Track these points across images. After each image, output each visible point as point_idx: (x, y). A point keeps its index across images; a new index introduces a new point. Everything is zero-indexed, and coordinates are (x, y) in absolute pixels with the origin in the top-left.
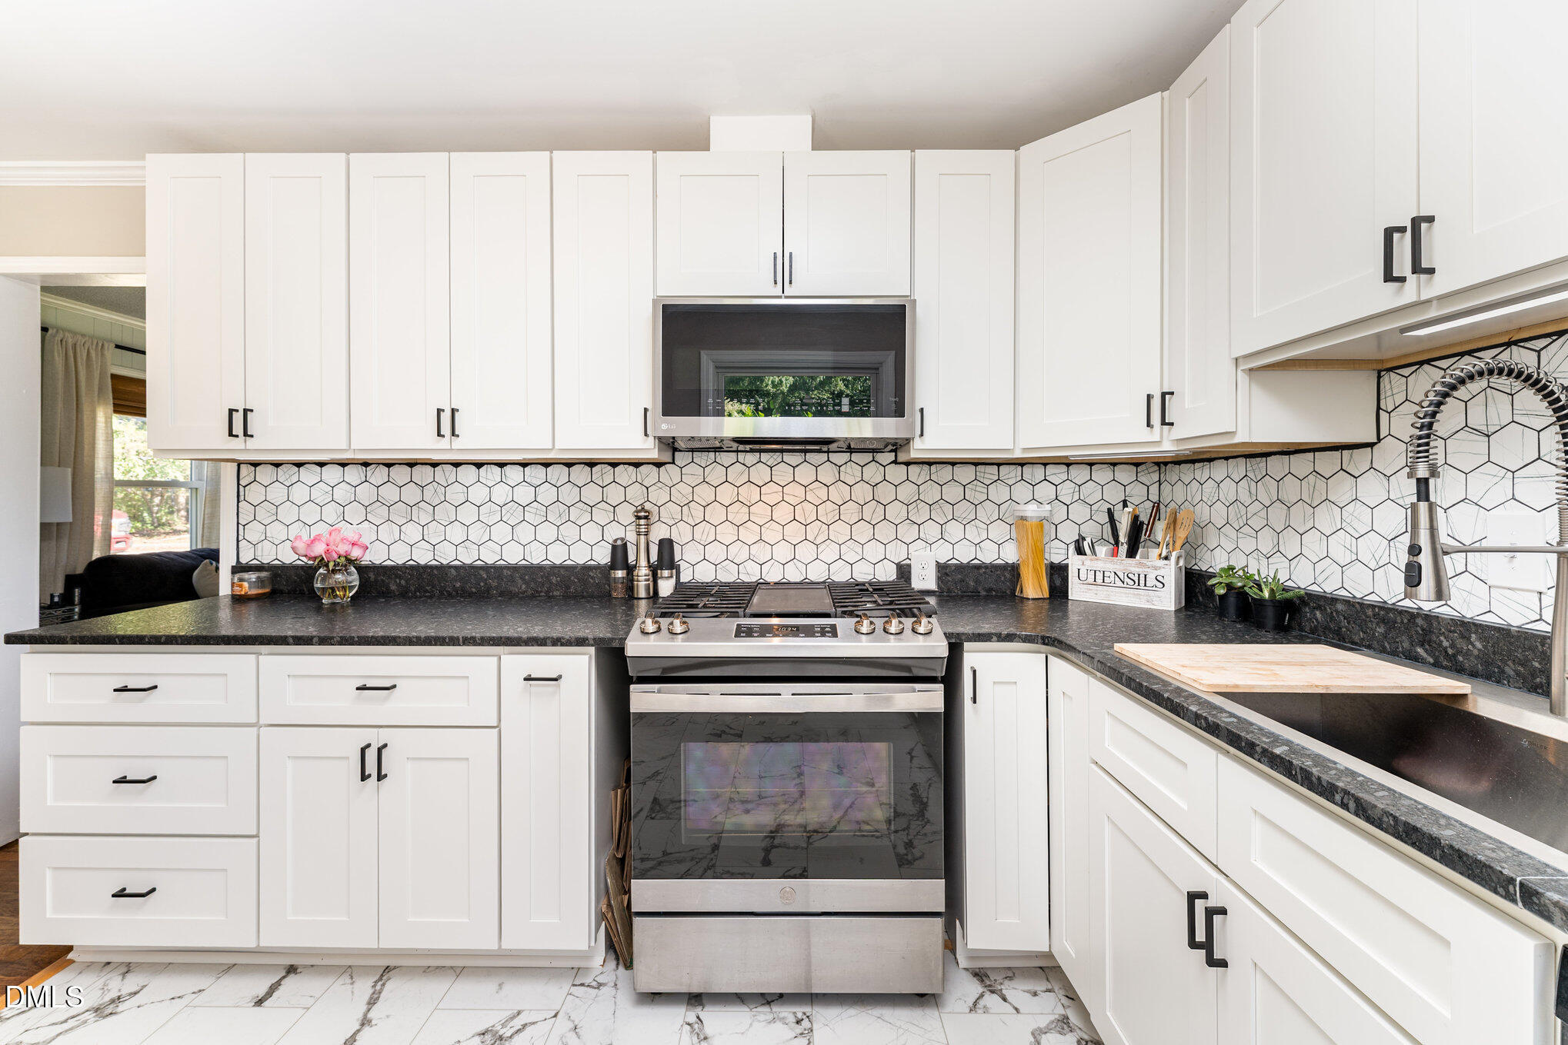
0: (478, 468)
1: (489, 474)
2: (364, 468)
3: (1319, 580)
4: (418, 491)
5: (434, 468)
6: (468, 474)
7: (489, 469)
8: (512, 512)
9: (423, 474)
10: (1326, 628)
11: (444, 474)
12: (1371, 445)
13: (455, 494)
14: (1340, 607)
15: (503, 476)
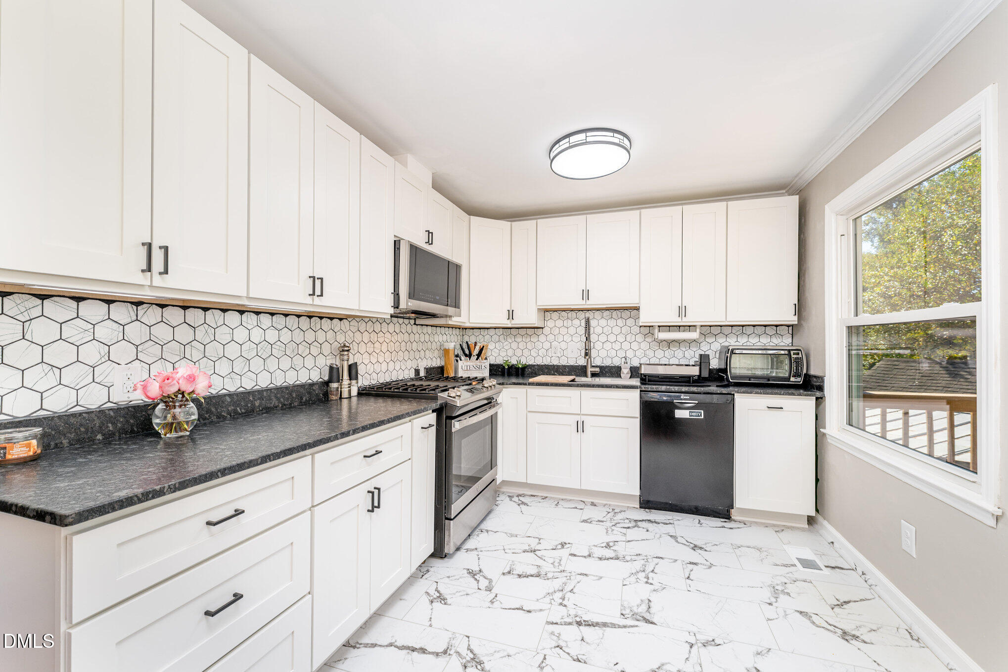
0: (241, 314)
1: (249, 319)
2: (135, 307)
3: (528, 361)
4: (191, 331)
5: (205, 311)
6: (233, 318)
7: (249, 316)
8: (264, 348)
9: (195, 316)
10: (532, 373)
11: (213, 317)
12: (543, 328)
13: (223, 334)
14: (536, 367)
15: (258, 321)
